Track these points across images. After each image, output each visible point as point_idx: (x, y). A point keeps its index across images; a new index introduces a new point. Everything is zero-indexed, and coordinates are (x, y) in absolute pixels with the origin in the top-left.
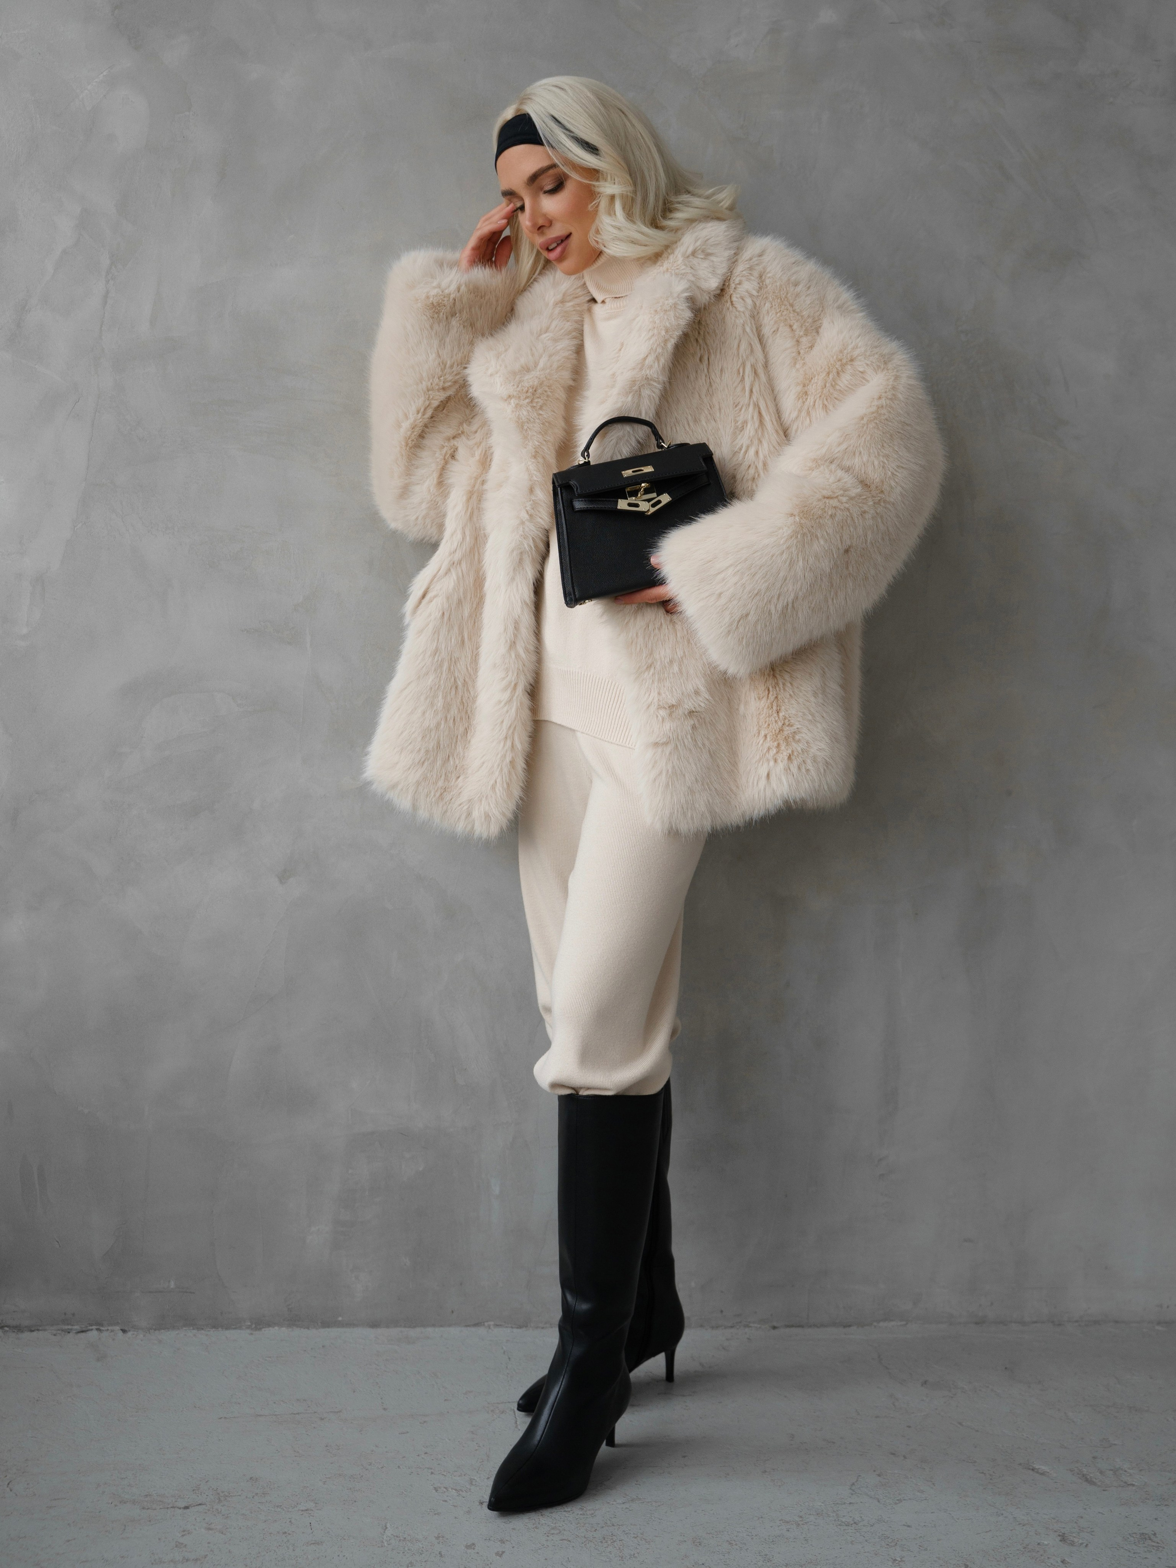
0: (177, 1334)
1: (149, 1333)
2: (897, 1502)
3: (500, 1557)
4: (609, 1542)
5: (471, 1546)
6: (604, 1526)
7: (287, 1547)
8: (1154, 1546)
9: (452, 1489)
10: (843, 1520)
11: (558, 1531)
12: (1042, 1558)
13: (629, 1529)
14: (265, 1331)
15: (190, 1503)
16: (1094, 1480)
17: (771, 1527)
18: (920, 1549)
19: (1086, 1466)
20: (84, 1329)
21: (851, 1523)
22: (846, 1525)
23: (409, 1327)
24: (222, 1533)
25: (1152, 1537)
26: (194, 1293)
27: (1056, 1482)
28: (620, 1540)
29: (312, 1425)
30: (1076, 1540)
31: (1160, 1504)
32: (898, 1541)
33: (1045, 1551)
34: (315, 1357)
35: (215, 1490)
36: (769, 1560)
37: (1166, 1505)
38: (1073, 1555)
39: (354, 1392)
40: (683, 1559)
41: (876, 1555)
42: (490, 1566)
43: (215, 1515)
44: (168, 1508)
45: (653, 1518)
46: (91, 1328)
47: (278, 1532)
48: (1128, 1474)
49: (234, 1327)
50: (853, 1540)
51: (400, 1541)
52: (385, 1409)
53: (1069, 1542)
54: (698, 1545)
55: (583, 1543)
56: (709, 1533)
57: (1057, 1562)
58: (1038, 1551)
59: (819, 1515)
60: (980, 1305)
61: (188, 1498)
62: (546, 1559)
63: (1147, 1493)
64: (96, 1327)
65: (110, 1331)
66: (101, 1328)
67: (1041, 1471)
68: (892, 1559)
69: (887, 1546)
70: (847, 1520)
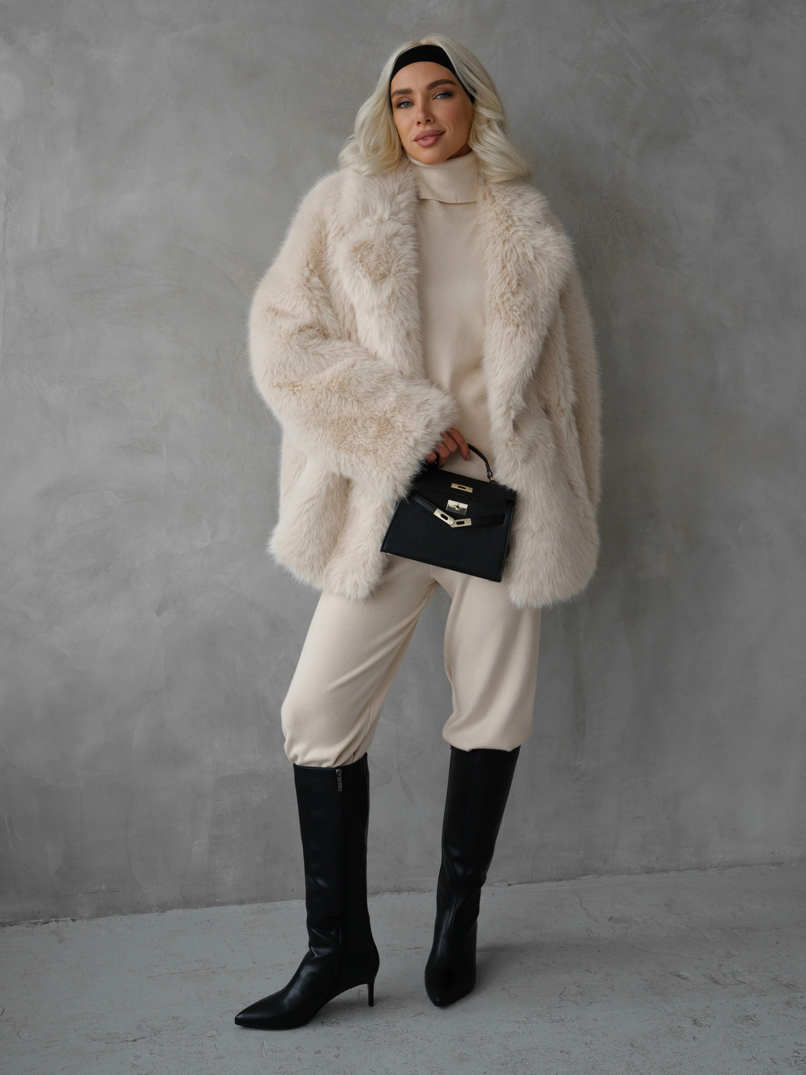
0: (109, 919)
1: (91, 920)
2: (590, 1004)
3: (337, 1058)
4: (406, 1043)
5: (318, 1052)
6: (402, 1033)
7: (202, 1061)
8: (753, 1024)
10: (554, 1019)
11: (373, 1038)
12: (681, 1036)
13: (418, 1033)
14: (168, 912)
15: (136, 1038)
16: (719, 981)
17: (508, 1026)
18: (603, 1035)
19: (714, 971)
20: (47, 921)
21: (559, 1020)
22: (556, 1022)
23: (264, 903)
24: (160, 1056)
25: (753, 1018)
26: (118, 891)
27: (694, 984)
28: (412, 1042)
29: (208, 977)
30: (703, 1023)
31: (760, 995)
32: (589, 1030)
33: (683, 1032)
34: (204, 929)
35: (151, 1027)
36: (507, 1049)
37: (764, 996)
38: (700, 1033)
39: (233, 952)
40: (452, 1052)
41: (575, 1040)
42: (331, 1064)
43: (154, 1044)
44: (123, 1042)
45: (432, 1025)
46: (51, 920)
47: (196, 1052)
48: (742, 976)
49: (147, 912)
50: (561, 1031)
51: (273, 1052)
52: (254, 963)
53: (699, 1024)
54: (462, 1041)
55: (389, 1045)
56: (468, 1033)
57: (690, 1038)
58: (678, 1032)
59: (539, 1016)
60: (649, 861)
61: (135, 1034)
62: (366, 1058)
63: (753, 988)
64: (55, 919)
65: (64, 921)
66: (58, 920)
67: (684, 977)
68: (585, 1043)
69: (582, 1035)
70: (557, 1019)
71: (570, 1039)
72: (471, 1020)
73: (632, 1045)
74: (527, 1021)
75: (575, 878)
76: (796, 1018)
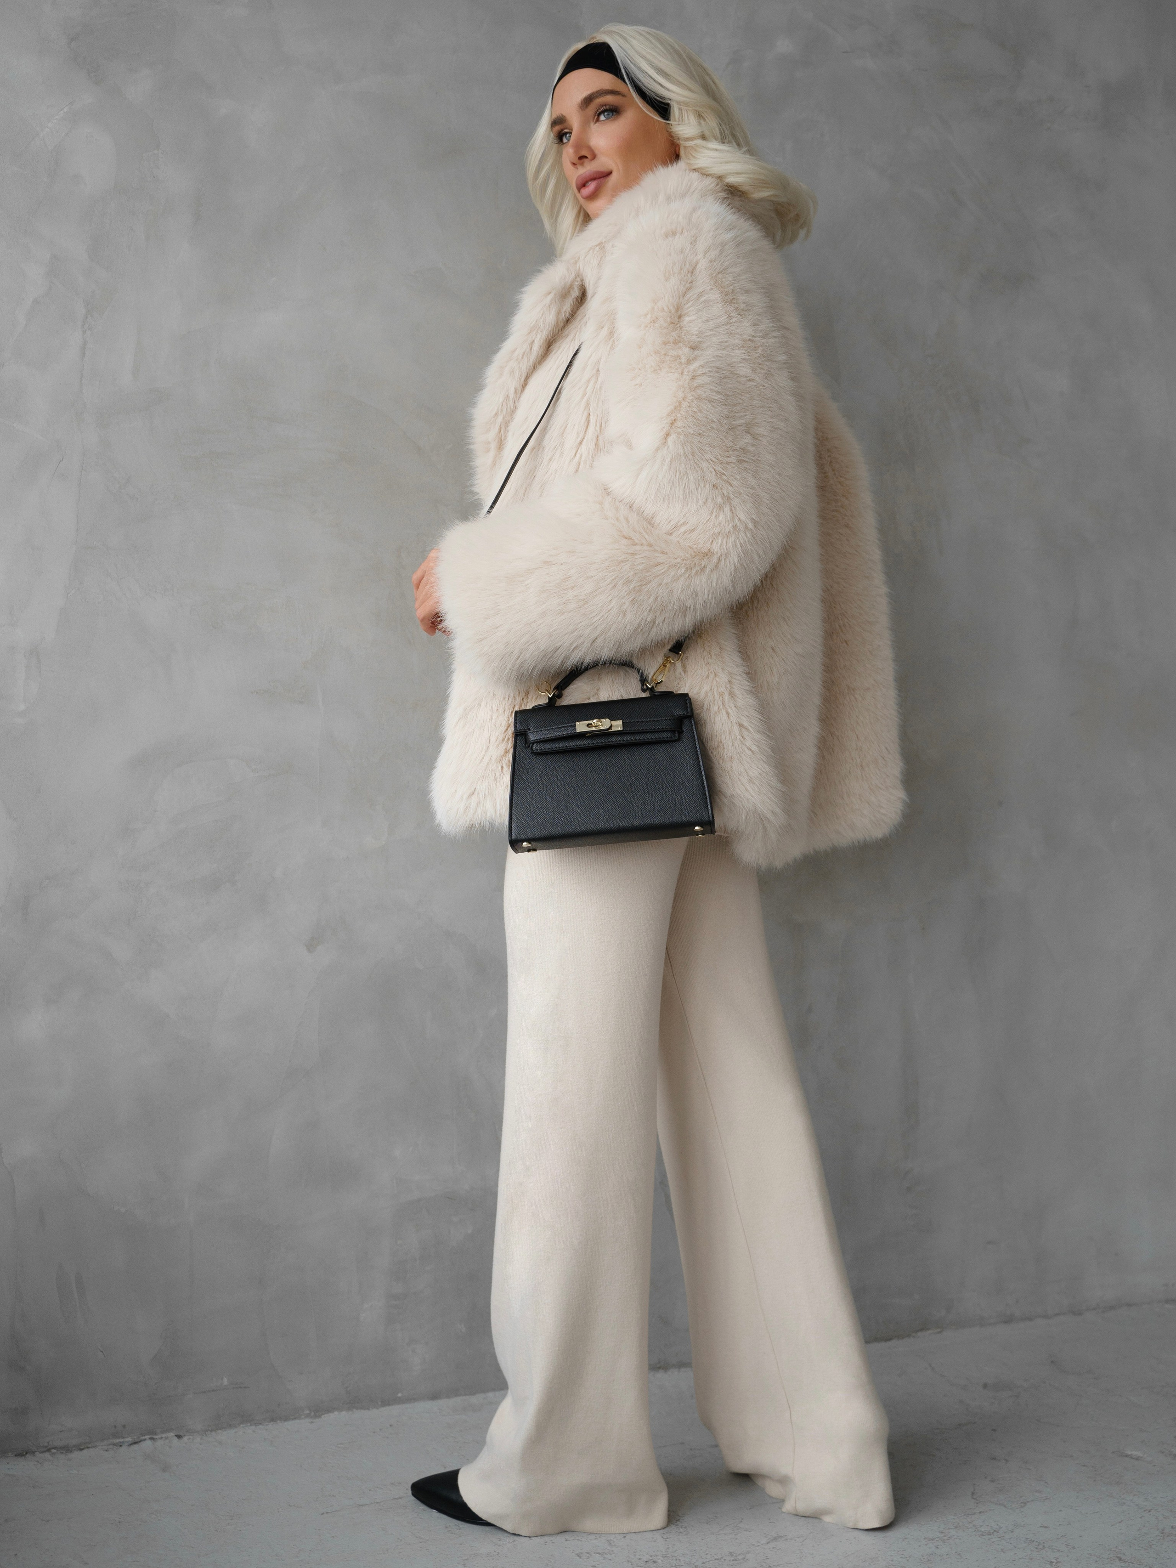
0: (236, 1432)
1: (206, 1435)
2: (1022, 1505)
9: (595, 1553)
10: (983, 1530)
14: (325, 1417)
20: (136, 1440)
21: (992, 1532)
22: (988, 1535)
23: (470, 1394)
26: (248, 1387)
32: (1043, 1543)
34: (388, 1438)
45: (803, 1553)
46: (143, 1438)
49: (291, 1417)
50: (1003, 1548)
59: (958, 1528)
60: (1007, 1304)
64: (149, 1437)
65: (165, 1439)
66: (155, 1437)
67: (1135, 1457)
68: (1048, 1561)
69: (1037, 1550)
70: (986, 1530)
71: (1023, 1558)
73: (1120, 1559)
74: (944, 1536)
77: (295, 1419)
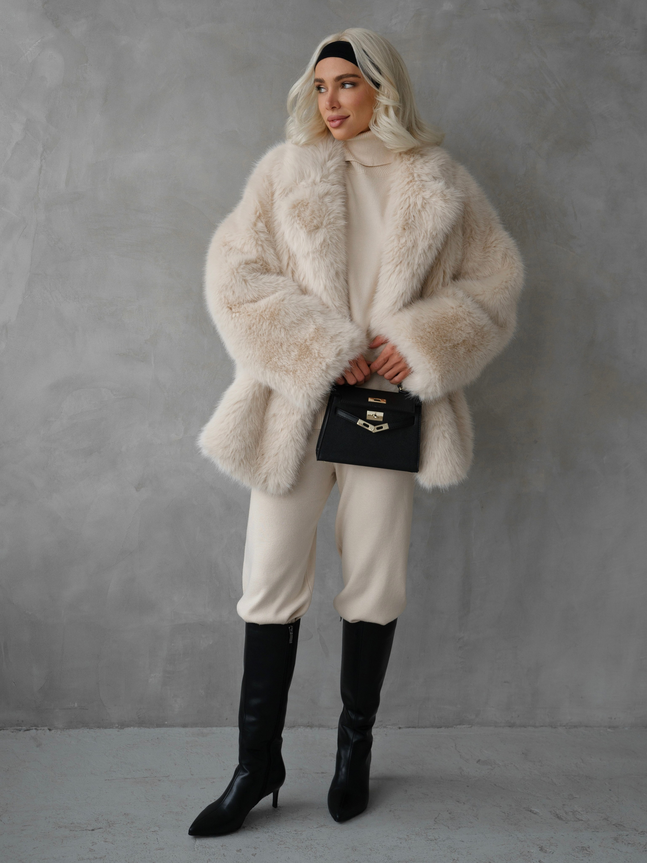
0: (79, 731)
1: (64, 731)
2: (458, 828)
3: (254, 856)
4: (310, 849)
5: (239, 851)
6: (307, 840)
7: (146, 851)
8: (587, 854)
11: (283, 843)
12: (529, 859)
13: (320, 841)
14: (126, 729)
15: (94, 828)
16: (562, 817)
17: (392, 841)
18: (467, 853)
19: (559, 809)
20: (28, 729)
21: (433, 839)
22: (431, 841)
23: (203, 727)
24: (112, 844)
25: (587, 849)
26: (88, 709)
27: (542, 818)
28: (315, 848)
29: (155, 784)
30: (548, 850)
31: (594, 831)
32: (456, 849)
33: (531, 856)
34: (153, 744)
35: (107, 821)
36: (390, 859)
37: (597, 832)
38: (545, 858)
39: (176, 765)
40: (346, 858)
41: (445, 857)
42: (249, 861)
43: (108, 834)
44: (83, 830)
45: (332, 836)
46: (32, 728)
47: (141, 843)
48: (580, 814)
49: (108, 727)
50: (434, 848)
51: (203, 848)
52: (192, 775)
53: (544, 851)
54: (354, 851)
55: (296, 849)
56: (360, 844)
58: (528, 856)
59: (417, 835)
60: (512, 717)
61: (93, 825)
62: (277, 858)
63: (589, 825)
64: (35, 728)
65: (42, 730)
66: (38, 728)
67: (534, 812)
68: (453, 859)
69: (451, 852)
70: (431, 838)
71: (441, 855)
72: (363, 834)
74: (407, 838)
75: (452, 727)
76: (622, 852)
77: (110, 728)
